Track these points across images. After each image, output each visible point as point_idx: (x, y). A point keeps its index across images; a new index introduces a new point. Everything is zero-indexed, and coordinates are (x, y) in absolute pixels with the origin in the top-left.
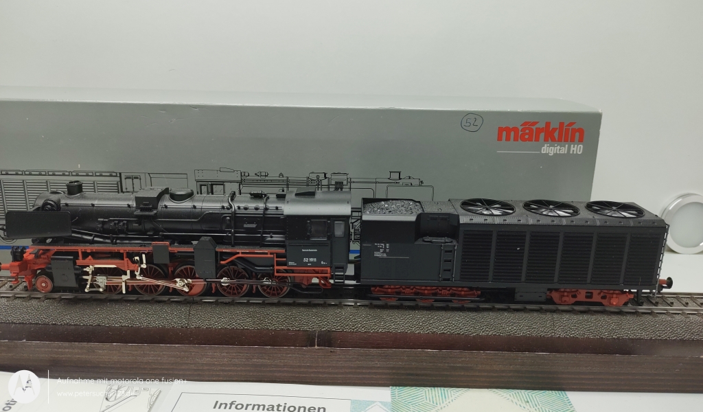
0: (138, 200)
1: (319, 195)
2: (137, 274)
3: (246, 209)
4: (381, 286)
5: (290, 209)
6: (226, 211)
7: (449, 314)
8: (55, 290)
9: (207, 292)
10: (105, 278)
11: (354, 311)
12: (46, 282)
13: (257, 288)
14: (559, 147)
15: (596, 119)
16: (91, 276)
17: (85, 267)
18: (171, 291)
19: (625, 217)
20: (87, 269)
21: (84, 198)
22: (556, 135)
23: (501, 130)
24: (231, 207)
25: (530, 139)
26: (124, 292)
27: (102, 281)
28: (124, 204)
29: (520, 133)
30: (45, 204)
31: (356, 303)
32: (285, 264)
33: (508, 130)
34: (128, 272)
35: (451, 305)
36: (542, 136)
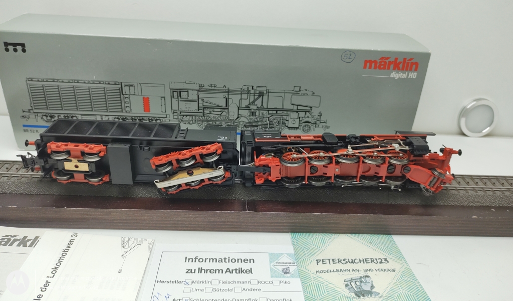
33: (371, 62)
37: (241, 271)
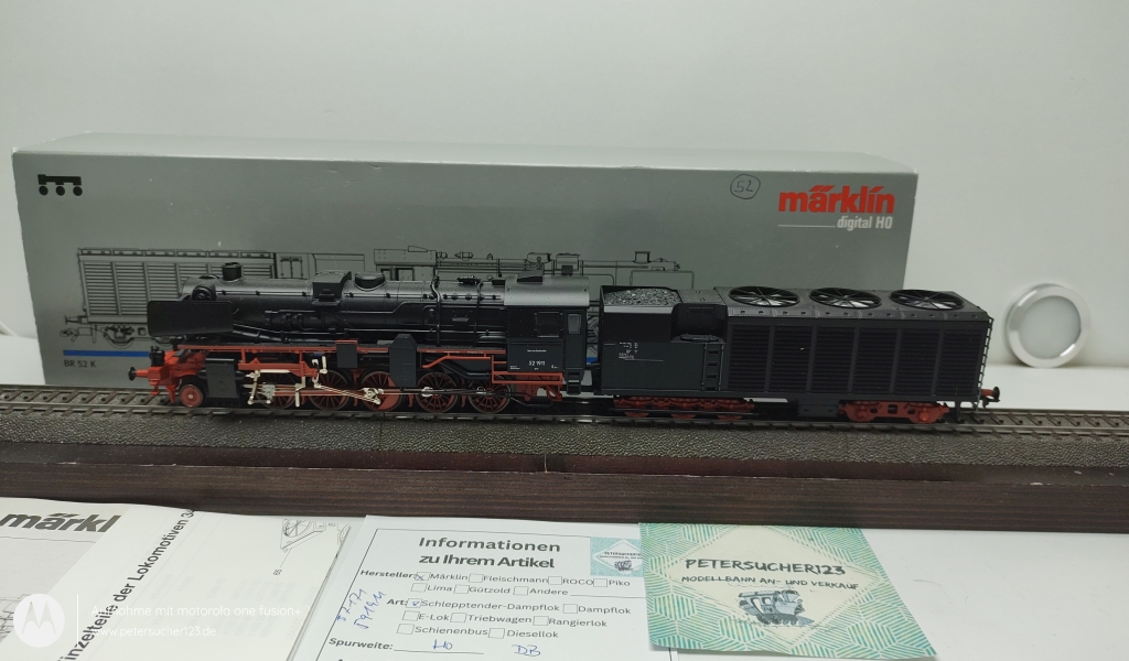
0: (316, 286)
1: (548, 280)
2: (315, 381)
3: (454, 298)
4: (627, 397)
5: (511, 298)
6: (429, 301)
7: (713, 434)
8: (207, 402)
9: (403, 405)
10: (273, 386)
11: (591, 428)
12: (193, 393)
13: (467, 400)
14: (860, 220)
15: (908, 182)
16: (255, 384)
17: (249, 372)
18: (355, 404)
19: (939, 309)
20: (251, 376)
21: (242, 284)
22: (857, 203)
23: (783, 197)
24: (436, 296)
25: (822, 209)
26: (298, 405)
27: (270, 391)
28: (297, 292)
29: (809, 201)
30: (196, 292)
31: (594, 420)
32: (505, 368)
33: (793, 197)
34: (304, 379)
35: (716, 422)
36: (838, 204)
37: (532, 563)
